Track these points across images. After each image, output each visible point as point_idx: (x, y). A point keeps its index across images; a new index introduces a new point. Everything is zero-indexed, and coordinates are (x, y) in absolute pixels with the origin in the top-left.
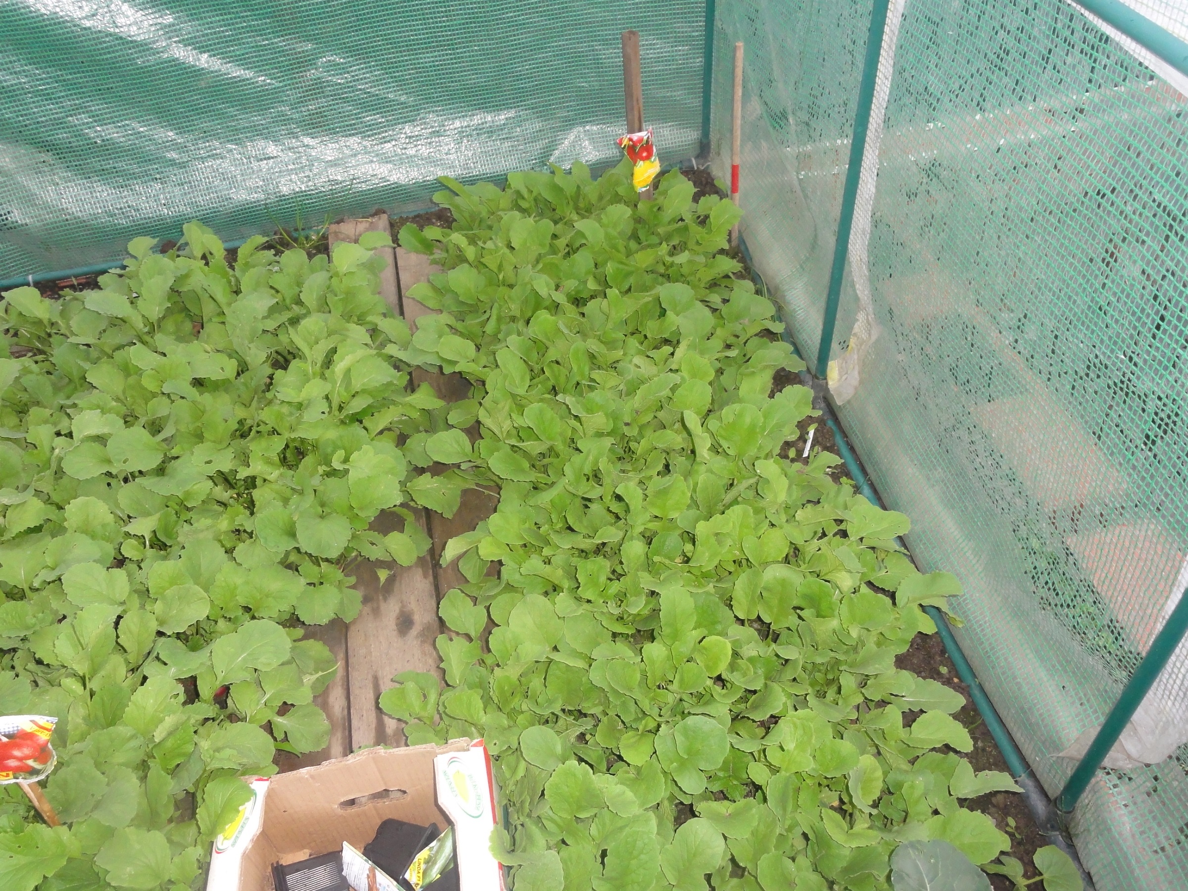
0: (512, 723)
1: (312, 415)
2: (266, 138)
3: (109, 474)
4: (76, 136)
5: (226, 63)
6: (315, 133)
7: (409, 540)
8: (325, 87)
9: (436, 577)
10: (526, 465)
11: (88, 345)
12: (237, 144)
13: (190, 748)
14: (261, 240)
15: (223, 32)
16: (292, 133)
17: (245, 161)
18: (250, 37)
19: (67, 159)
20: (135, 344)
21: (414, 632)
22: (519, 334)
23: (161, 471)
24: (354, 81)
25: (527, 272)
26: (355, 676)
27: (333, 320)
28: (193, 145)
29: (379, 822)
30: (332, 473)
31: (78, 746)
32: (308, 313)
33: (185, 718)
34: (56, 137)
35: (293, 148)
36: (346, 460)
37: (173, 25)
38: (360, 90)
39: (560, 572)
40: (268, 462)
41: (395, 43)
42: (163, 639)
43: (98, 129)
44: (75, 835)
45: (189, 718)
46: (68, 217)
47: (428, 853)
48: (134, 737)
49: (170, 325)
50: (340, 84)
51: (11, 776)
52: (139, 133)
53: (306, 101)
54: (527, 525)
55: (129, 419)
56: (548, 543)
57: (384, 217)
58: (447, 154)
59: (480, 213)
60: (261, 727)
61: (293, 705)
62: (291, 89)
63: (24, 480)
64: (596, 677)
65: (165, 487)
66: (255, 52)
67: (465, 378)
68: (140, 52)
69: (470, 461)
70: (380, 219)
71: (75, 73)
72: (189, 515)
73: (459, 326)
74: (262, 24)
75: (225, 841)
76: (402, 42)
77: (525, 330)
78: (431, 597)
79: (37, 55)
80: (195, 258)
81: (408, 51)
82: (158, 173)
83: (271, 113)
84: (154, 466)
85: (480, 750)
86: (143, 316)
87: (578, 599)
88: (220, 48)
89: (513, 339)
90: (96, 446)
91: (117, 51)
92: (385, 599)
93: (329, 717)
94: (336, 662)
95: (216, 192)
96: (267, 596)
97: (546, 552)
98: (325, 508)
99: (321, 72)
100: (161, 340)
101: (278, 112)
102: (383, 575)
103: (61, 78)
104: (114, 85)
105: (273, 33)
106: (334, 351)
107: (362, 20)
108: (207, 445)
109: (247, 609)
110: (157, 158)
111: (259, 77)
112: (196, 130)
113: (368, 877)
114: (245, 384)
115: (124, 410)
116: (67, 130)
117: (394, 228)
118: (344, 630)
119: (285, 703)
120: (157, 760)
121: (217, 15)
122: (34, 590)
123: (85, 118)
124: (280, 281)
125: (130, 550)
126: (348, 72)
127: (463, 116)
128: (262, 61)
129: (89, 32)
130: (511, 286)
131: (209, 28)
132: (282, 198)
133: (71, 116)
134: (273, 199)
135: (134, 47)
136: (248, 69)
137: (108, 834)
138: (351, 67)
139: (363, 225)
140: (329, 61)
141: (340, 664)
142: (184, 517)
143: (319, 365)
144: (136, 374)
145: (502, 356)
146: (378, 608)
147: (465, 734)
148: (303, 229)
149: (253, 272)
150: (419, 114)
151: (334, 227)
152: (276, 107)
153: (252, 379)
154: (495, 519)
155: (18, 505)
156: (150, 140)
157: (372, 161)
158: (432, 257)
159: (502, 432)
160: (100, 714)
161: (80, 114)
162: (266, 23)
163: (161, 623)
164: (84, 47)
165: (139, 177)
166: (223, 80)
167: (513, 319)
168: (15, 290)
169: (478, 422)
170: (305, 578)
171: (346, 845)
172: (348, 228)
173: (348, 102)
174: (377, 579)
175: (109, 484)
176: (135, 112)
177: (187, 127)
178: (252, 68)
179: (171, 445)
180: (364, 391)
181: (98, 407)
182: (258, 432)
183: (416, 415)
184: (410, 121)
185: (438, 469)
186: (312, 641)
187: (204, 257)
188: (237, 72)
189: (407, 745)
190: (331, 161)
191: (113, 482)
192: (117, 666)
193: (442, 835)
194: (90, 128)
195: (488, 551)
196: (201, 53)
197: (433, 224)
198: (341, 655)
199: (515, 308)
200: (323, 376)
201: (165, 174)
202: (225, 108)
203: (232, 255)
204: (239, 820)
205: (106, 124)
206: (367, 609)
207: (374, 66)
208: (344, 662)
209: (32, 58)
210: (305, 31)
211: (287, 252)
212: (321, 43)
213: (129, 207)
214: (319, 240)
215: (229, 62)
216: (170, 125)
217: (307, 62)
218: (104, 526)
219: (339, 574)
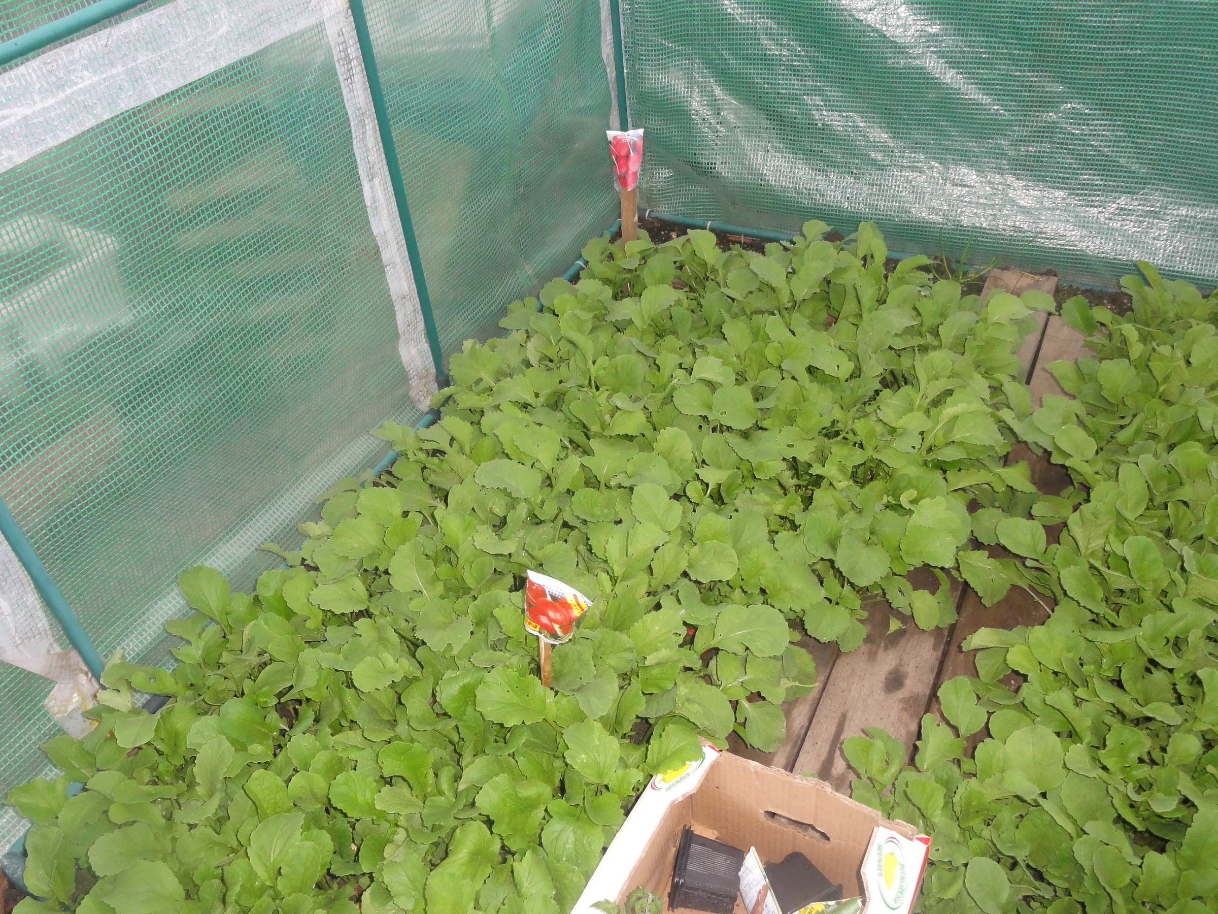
0: (962, 840)
1: (903, 444)
2: (972, 166)
3: (705, 418)
4: (803, 114)
5: (968, 84)
6: (1023, 175)
7: (935, 605)
8: (1056, 133)
9: (945, 655)
10: (1100, 594)
11: (733, 300)
12: (940, 163)
13: (670, 686)
14: (925, 260)
15: (981, 53)
16: (1000, 169)
17: (941, 181)
18: (1004, 64)
19: (786, 132)
20: (773, 314)
21: (901, 694)
22: (1156, 455)
23: (745, 435)
24: (1090, 135)
25: (1196, 395)
26: (826, 702)
27: (963, 363)
28: (900, 152)
29: (791, 852)
30: (896, 507)
31: (588, 633)
32: (940, 346)
33: (676, 658)
34: (787, 110)
35: (993, 183)
36: (914, 502)
37: (937, 36)
38: (1092, 146)
39: (1088, 722)
40: (842, 468)
41: (1155, 108)
42: (686, 581)
43: (825, 113)
44: (556, 703)
45: (680, 660)
46: (763, 183)
47: (823, 908)
48: (630, 650)
49: (808, 310)
50: (1073, 134)
51: (538, 629)
52: (857, 127)
53: (1029, 141)
54: (1070, 655)
55: (741, 378)
56: (1086, 684)
57: (1054, 280)
58: (1154, 239)
59: (1167, 312)
60: (730, 701)
61: (764, 699)
62: (1020, 126)
63: (639, 392)
64: (1081, 851)
65: (745, 450)
66: (1002, 80)
67: (1069, 476)
68: (895, 53)
69: (1037, 561)
70: (1048, 279)
71: (829, 58)
72: (753, 484)
73: (1088, 420)
74: (1023, 55)
75: (662, 782)
76: (1164, 109)
77: (1165, 454)
78: (932, 671)
79: (806, 34)
80: (855, 255)
81: (1166, 120)
82: (856, 168)
83: (988, 143)
84: (743, 428)
85: (923, 847)
86: (791, 293)
87: (1096, 760)
88: (970, 68)
89: (1147, 460)
90: (706, 389)
91: (875, 47)
92: (886, 648)
93: (788, 728)
94: (815, 682)
95: (900, 202)
96: (786, 590)
97: (1081, 692)
98: (872, 537)
99: (1059, 118)
100: (798, 320)
101: (996, 144)
102: (895, 625)
103: (816, 59)
104: (856, 77)
105: (1030, 66)
106: (950, 393)
107: (1130, 76)
108: (795, 429)
109: (763, 591)
110: (862, 155)
111: (994, 105)
112: (909, 138)
113: (760, 892)
114: (852, 390)
115: (740, 368)
116: (798, 106)
117: (1060, 294)
118: (834, 657)
119: (759, 693)
120: (639, 680)
121: (983, 36)
122: (608, 487)
123: (818, 100)
124: (927, 307)
125: (694, 490)
126: (1088, 125)
127: (1194, 205)
128: (1004, 90)
129: (859, 24)
130: (1168, 403)
131: (969, 47)
132: (959, 227)
133: (808, 95)
134: (950, 225)
135: (891, 47)
136: (987, 94)
137: (580, 717)
138: (1093, 120)
139: (1027, 280)
140: (1074, 108)
141: (818, 685)
142: (747, 484)
143: (928, 400)
144: (763, 340)
145: (1126, 470)
146: (876, 653)
147: (911, 821)
148: (965, 264)
149: (906, 288)
150: (1143, 189)
151: (997, 272)
152: (996, 139)
153: (859, 387)
154: (1038, 632)
155: (627, 412)
156: (864, 136)
157: (1068, 221)
158: (1089, 339)
159: (1087, 548)
160: (613, 617)
161: (815, 95)
162: (1027, 55)
163: (690, 566)
164: (848, 36)
165: (838, 167)
166: (958, 99)
167: (1154, 436)
168: (698, 230)
169: (1065, 525)
170: (826, 590)
171: (753, 849)
172: (1011, 278)
173: (1073, 154)
174: (887, 626)
175: (700, 427)
176: (863, 107)
177: (902, 133)
178: (991, 94)
179: (766, 416)
180: (961, 443)
181: (721, 357)
182: (845, 438)
183: (1000, 488)
184: (1129, 193)
185: (999, 551)
186: (803, 651)
187: (864, 259)
188: (973, 93)
189: (851, 797)
190: (1025, 207)
191: (705, 427)
192: (641, 583)
193: (843, 901)
194: (818, 110)
195: (1017, 659)
196: (950, 68)
197: (1104, 304)
198: (822, 678)
199: (1162, 427)
200: (927, 412)
201: (862, 171)
202: (946, 126)
203: (891, 264)
204: (681, 772)
205: (833, 111)
206: (864, 648)
207: (1119, 126)
208: (822, 685)
209: (800, 35)
210: (1063, 73)
211: (942, 282)
212: (1074, 88)
213: (817, 190)
214: (977, 279)
215: (972, 84)
216: (888, 128)
217: (1049, 102)
218: (682, 460)
219: (857, 603)
